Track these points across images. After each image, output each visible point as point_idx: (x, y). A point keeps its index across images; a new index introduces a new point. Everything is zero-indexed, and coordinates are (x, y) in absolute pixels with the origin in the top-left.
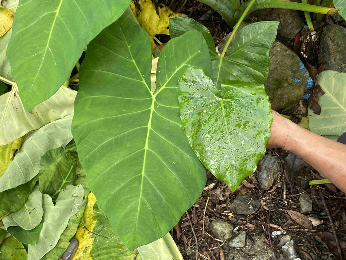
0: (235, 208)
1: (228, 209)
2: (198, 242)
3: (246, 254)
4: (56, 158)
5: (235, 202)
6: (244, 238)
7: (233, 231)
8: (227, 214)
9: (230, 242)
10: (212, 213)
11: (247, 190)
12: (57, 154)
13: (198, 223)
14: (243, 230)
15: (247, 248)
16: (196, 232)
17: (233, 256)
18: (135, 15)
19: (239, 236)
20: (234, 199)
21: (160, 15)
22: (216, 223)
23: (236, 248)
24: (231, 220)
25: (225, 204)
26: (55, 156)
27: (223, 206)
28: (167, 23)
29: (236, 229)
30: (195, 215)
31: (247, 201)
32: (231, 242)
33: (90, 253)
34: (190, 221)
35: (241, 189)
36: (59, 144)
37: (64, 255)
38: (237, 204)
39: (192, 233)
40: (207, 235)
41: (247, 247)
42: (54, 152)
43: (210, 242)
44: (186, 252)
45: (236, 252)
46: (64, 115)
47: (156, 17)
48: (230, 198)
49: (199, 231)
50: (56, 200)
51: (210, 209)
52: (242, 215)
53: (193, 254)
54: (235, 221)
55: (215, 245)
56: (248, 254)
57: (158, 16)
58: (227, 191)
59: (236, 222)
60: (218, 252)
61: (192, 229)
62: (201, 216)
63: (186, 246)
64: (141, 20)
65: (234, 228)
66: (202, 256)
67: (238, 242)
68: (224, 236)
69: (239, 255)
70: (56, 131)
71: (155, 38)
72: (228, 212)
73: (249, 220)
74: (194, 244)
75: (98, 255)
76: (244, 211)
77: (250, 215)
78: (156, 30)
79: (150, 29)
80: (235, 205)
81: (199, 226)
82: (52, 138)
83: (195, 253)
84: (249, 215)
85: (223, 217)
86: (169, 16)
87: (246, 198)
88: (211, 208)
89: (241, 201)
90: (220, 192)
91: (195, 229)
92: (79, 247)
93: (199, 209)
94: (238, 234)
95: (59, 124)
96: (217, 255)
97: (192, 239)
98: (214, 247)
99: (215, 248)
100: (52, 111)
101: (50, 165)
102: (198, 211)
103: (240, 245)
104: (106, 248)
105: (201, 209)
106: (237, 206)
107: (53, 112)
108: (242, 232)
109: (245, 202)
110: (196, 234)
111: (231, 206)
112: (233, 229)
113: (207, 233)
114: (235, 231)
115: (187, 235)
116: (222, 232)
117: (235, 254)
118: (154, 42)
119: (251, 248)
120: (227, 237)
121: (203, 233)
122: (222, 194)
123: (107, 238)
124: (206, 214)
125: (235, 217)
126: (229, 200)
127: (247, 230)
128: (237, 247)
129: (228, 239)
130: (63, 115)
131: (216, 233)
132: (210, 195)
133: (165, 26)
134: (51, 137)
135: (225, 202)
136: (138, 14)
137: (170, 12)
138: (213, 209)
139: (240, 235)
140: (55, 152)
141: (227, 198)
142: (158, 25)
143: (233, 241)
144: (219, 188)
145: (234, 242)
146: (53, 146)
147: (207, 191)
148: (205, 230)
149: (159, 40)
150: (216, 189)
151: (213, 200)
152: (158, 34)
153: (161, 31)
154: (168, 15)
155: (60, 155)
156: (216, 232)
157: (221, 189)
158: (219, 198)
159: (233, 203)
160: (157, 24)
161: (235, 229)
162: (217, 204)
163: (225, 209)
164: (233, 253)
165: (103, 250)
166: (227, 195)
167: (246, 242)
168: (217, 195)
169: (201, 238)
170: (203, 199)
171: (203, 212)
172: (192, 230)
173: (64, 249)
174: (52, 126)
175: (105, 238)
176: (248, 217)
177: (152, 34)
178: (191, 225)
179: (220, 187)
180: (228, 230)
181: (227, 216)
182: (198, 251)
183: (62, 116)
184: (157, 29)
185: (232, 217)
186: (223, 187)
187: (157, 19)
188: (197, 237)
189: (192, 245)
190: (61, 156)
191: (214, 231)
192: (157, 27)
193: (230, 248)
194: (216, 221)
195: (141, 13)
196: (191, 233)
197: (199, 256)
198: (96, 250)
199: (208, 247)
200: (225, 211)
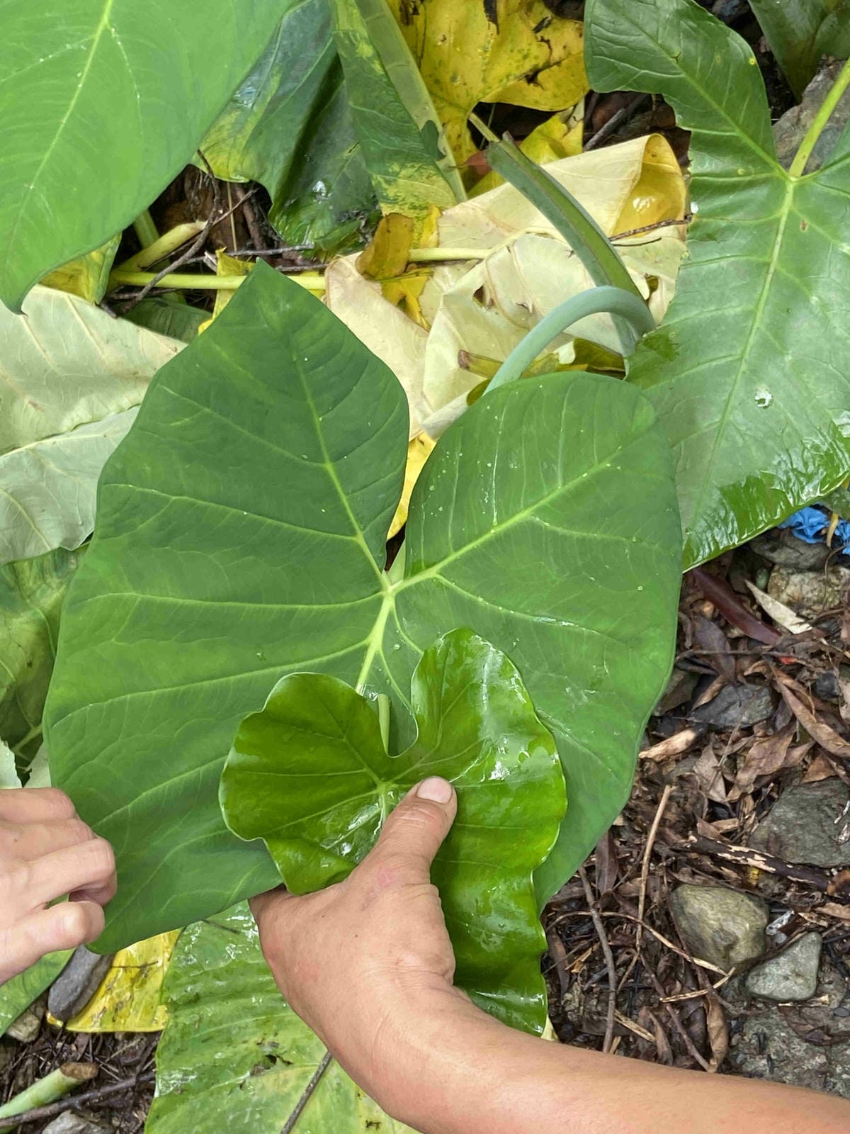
0: (778, 837)
1: (748, 840)
2: (616, 968)
3: (822, 1028)
4: (38, 593)
5: (779, 810)
6: (814, 963)
7: (765, 929)
8: (745, 860)
9: (753, 973)
10: (682, 851)
11: (831, 767)
12: (43, 579)
13: (617, 890)
14: (809, 931)
15: (823, 1003)
16: (609, 924)
17: (765, 1035)
18: (396, 18)
19: (790, 951)
20: (771, 799)
21: (500, 20)
22: (698, 893)
23: (776, 1001)
24: (757, 886)
25: (736, 819)
26: (35, 583)
27: (728, 825)
28: (525, 57)
29: (779, 926)
30: (606, 855)
31: (830, 812)
32: (758, 975)
33: (162, 986)
34: (584, 880)
35: (804, 760)
36: (52, 538)
37: (52, 990)
38: (787, 822)
39: (593, 930)
40: (656, 940)
41: (825, 998)
42: (31, 570)
43: (665, 971)
44: (563, 1007)
45: (776, 1017)
46: (77, 421)
47: (482, 29)
48: (756, 795)
49: (621, 923)
50: (28, 764)
51: (674, 837)
52: (810, 868)
53: (591, 1018)
54: (776, 891)
55: (690, 983)
56: (826, 1030)
57: (493, 26)
58: (747, 767)
59: (782, 895)
60: (701, 1012)
61: (593, 912)
62: (630, 863)
63: (564, 982)
64: (421, 37)
65: (771, 920)
66: (630, 1024)
67: (786, 978)
68: (730, 947)
69: (788, 1033)
70: (44, 484)
71: (474, 118)
72: (746, 850)
73: (837, 890)
74: (596, 977)
75: (192, 997)
76: (813, 851)
77: (839, 871)
78: (481, 86)
79: (454, 79)
80: (778, 826)
81: (621, 903)
82: (23, 512)
83: (599, 1013)
84: (835, 867)
85: (726, 871)
86: (537, 30)
87: (826, 797)
88: (677, 833)
89: (803, 808)
90: (715, 767)
91: (607, 914)
92: (116, 963)
93: (625, 836)
94: (784, 944)
95: (59, 456)
96: (697, 1028)
97: (589, 953)
98: (682, 992)
99: (689, 995)
100: (26, 401)
101: (14, 620)
102: (618, 843)
103: (796, 988)
104: (229, 971)
105: (632, 835)
106: (788, 831)
107: (30, 406)
108: (805, 939)
109: (822, 815)
110: (607, 936)
111: (761, 830)
112: (765, 921)
113: (655, 933)
114: (774, 931)
115: (569, 936)
116: (722, 930)
117: (769, 1028)
118: (467, 135)
119: (840, 1006)
120: (743, 952)
121: (639, 934)
122: (725, 780)
123: (235, 932)
124: (655, 857)
125: (775, 874)
126: (750, 802)
127: (825, 929)
128: (780, 996)
129: (743, 963)
130: (72, 420)
131: (696, 935)
132: (675, 779)
133: (518, 67)
134: (20, 508)
135: (734, 809)
136: (411, 11)
137: (541, 14)
138: (687, 837)
139: (796, 950)
140: (35, 570)
141: (744, 795)
142: (489, 64)
143: (767, 970)
144: (711, 752)
145: (769, 978)
146: (25, 544)
147: (661, 763)
148: (647, 920)
149: (486, 124)
150: (699, 756)
151: (686, 798)
152: (488, 101)
153: (500, 89)
154: (534, 25)
155: (54, 581)
156: (698, 930)
157: (718, 757)
158: (711, 792)
159: (769, 818)
160: (484, 59)
161: (777, 925)
162: (699, 818)
163: (732, 836)
164: (764, 1020)
165: (217, 977)
166: (745, 783)
167: (819, 981)
168: (702, 782)
169: (628, 953)
170: (644, 791)
171: (640, 847)
172: (591, 918)
173: (55, 965)
174: (25, 461)
175: (226, 932)
176: (834, 879)
177: (463, 101)
178: (590, 899)
179: (714, 749)
180: (747, 925)
181: (742, 869)
182: (618, 1006)
183: (67, 423)
184: (484, 80)
185: (766, 872)
186: (727, 750)
187: (487, 36)
188: (611, 946)
189: (590, 977)
190: (61, 584)
191: (684, 924)
192: (484, 71)
193: (754, 998)
194: (697, 885)
195: (421, 10)
196: (585, 929)
197: (617, 1026)
198: (184, 979)
199: (660, 990)
200: (735, 848)
